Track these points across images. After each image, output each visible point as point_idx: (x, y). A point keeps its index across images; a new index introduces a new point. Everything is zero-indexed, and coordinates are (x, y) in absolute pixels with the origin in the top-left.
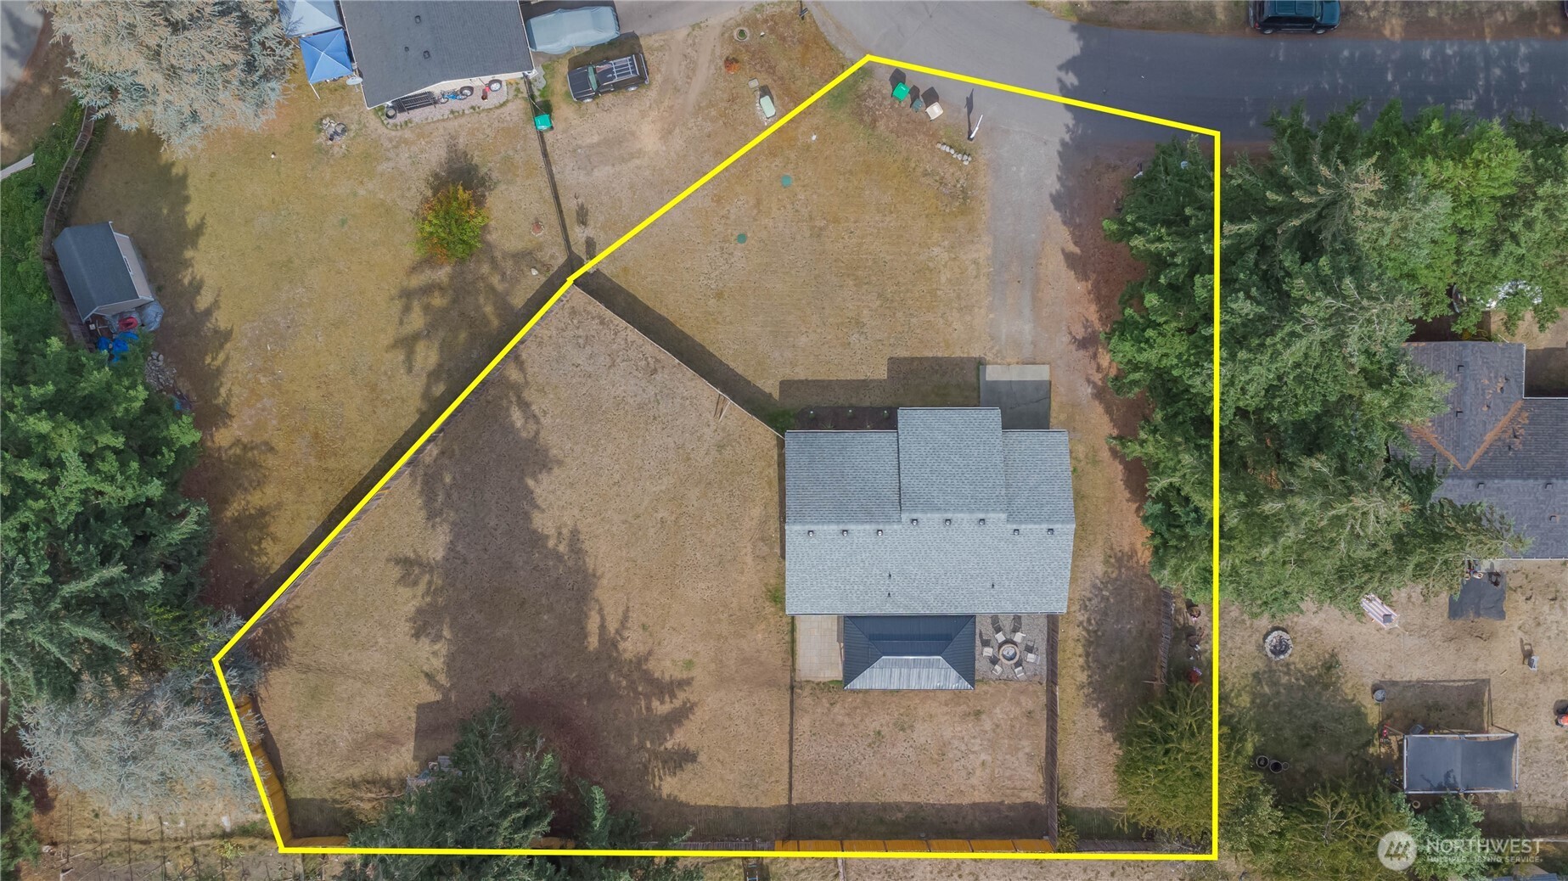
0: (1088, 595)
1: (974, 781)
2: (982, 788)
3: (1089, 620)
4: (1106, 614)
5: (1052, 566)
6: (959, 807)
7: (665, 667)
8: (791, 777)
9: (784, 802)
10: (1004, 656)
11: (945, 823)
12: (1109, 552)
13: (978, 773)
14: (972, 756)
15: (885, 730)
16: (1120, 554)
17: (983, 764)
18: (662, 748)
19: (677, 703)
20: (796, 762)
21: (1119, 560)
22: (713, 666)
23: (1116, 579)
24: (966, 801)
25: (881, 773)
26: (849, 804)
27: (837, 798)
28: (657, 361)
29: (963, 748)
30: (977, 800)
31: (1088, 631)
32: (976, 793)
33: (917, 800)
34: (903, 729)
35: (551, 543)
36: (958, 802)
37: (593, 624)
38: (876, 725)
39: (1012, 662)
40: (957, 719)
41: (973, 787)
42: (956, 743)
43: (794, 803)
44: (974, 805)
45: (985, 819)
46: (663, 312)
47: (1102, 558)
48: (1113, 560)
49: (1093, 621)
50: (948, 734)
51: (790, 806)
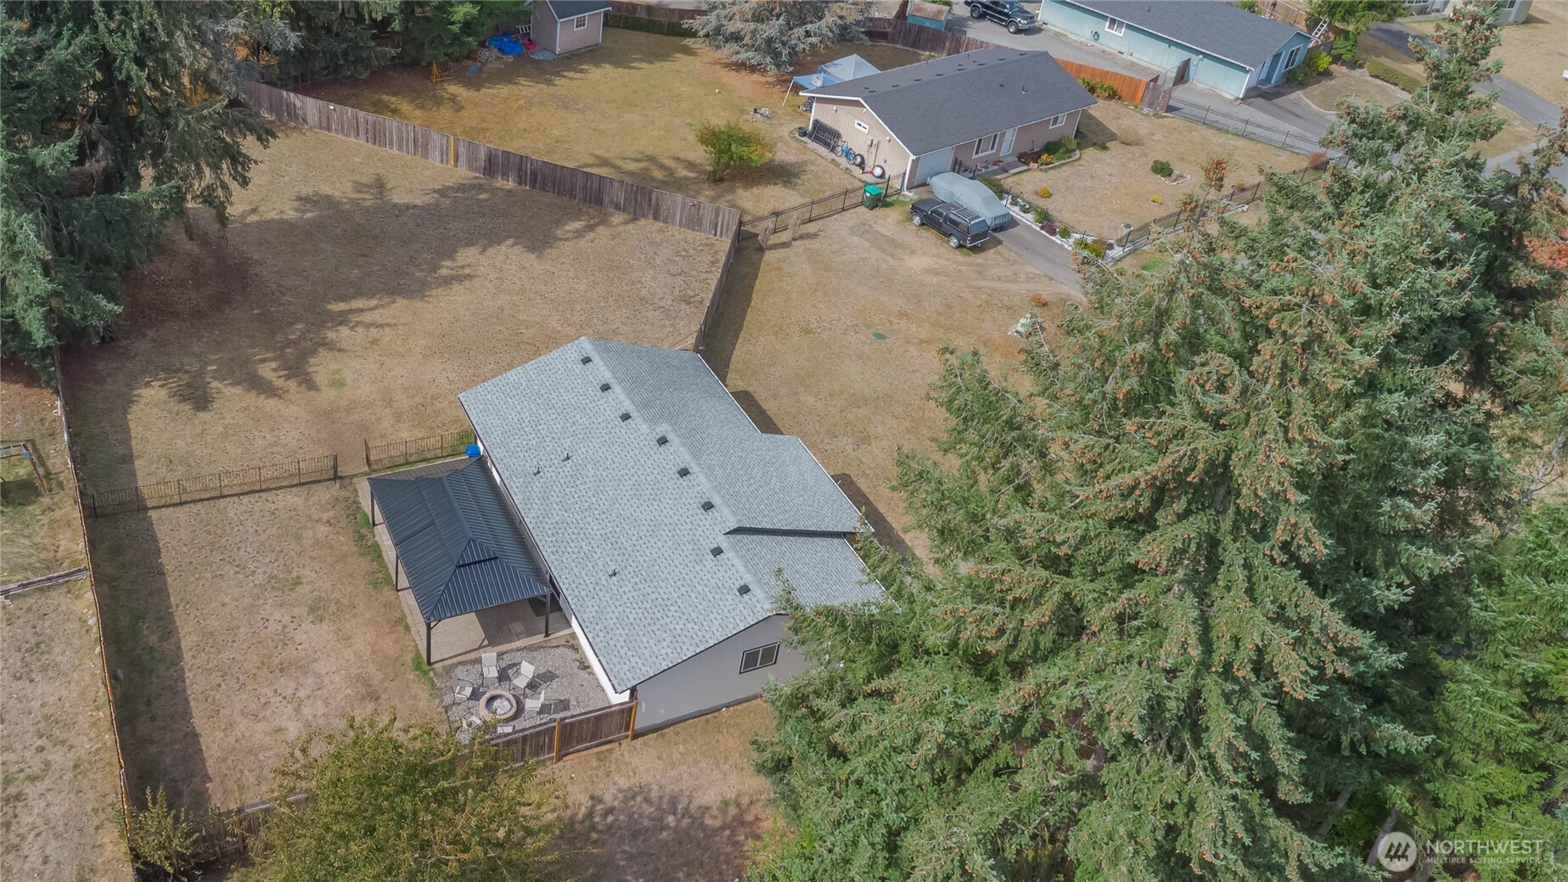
0: (654, 794)
1: (242, 724)
2: (232, 740)
3: (610, 811)
4: (635, 835)
5: (689, 626)
6: (186, 714)
7: (323, 366)
8: (201, 500)
9: (149, 504)
11: (149, 703)
12: (745, 801)
13: (261, 727)
14: (290, 710)
15: (303, 590)
16: (749, 818)
17: (279, 730)
18: (208, 380)
19: (279, 383)
20: (222, 503)
21: (739, 821)
22: (344, 403)
23: (704, 828)
24: (199, 719)
25: (227, 600)
26: (163, 574)
27: (168, 560)
29: (302, 694)
30: (204, 741)
31: (590, 815)
32: (219, 734)
33: (187, 656)
34: (312, 609)
35: (448, 263)
36: (195, 712)
37: (358, 303)
38: (308, 575)
40: (354, 671)
41: (231, 725)
42: (310, 680)
43: (153, 514)
44: (193, 737)
45: (168, 760)
47: (731, 795)
48: (733, 811)
49: (610, 819)
50: (323, 666)
51: (146, 509)
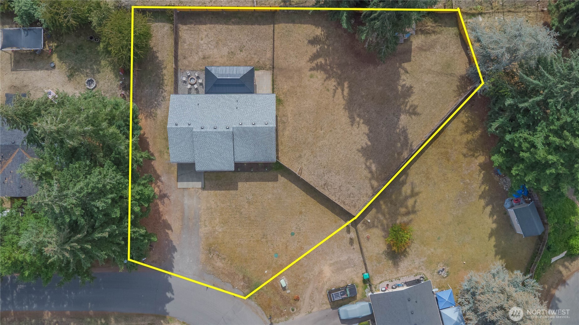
0: (163, 103)
1: (205, 33)
2: (202, 30)
3: (162, 92)
4: (156, 95)
5: (176, 112)
6: (211, 23)
7: (320, 75)
8: (274, 35)
9: (276, 26)
10: (194, 80)
11: (216, 17)
12: (155, 118)
13: (204, 36)
14: (206, 42)
15: (239, 52)
16: (151, 117)
17: (202, 40)
18: (321, 45)
19: (315, 62)
20: (272, 40)
21: (151, 115)
22: (303, 76)
23: (152, 108)
24: (208, 26)
25: (240, 36)
26: (252, 25)
27: (256, 27)
28: (324, 188)
29: (210, 45)
30: (204, 26)
31: (162, 89)
32: (205, 29)
33: (227, 26)
34: (232, 52)
35: (362, 121)
36: (211, 25)
37: (346, 91)
38: (242, 54)
39: (191, 77)
40: (212, 56)
41: (206, 31)
42: (212, 47)
43: (272, 25)
44: (205, 24)
45: (201, 19)
46: (322, 207)
47: (158, 116)
48: (153, 115)
49: (160, 92)
50: (215, 50)
51: (274, 24)
